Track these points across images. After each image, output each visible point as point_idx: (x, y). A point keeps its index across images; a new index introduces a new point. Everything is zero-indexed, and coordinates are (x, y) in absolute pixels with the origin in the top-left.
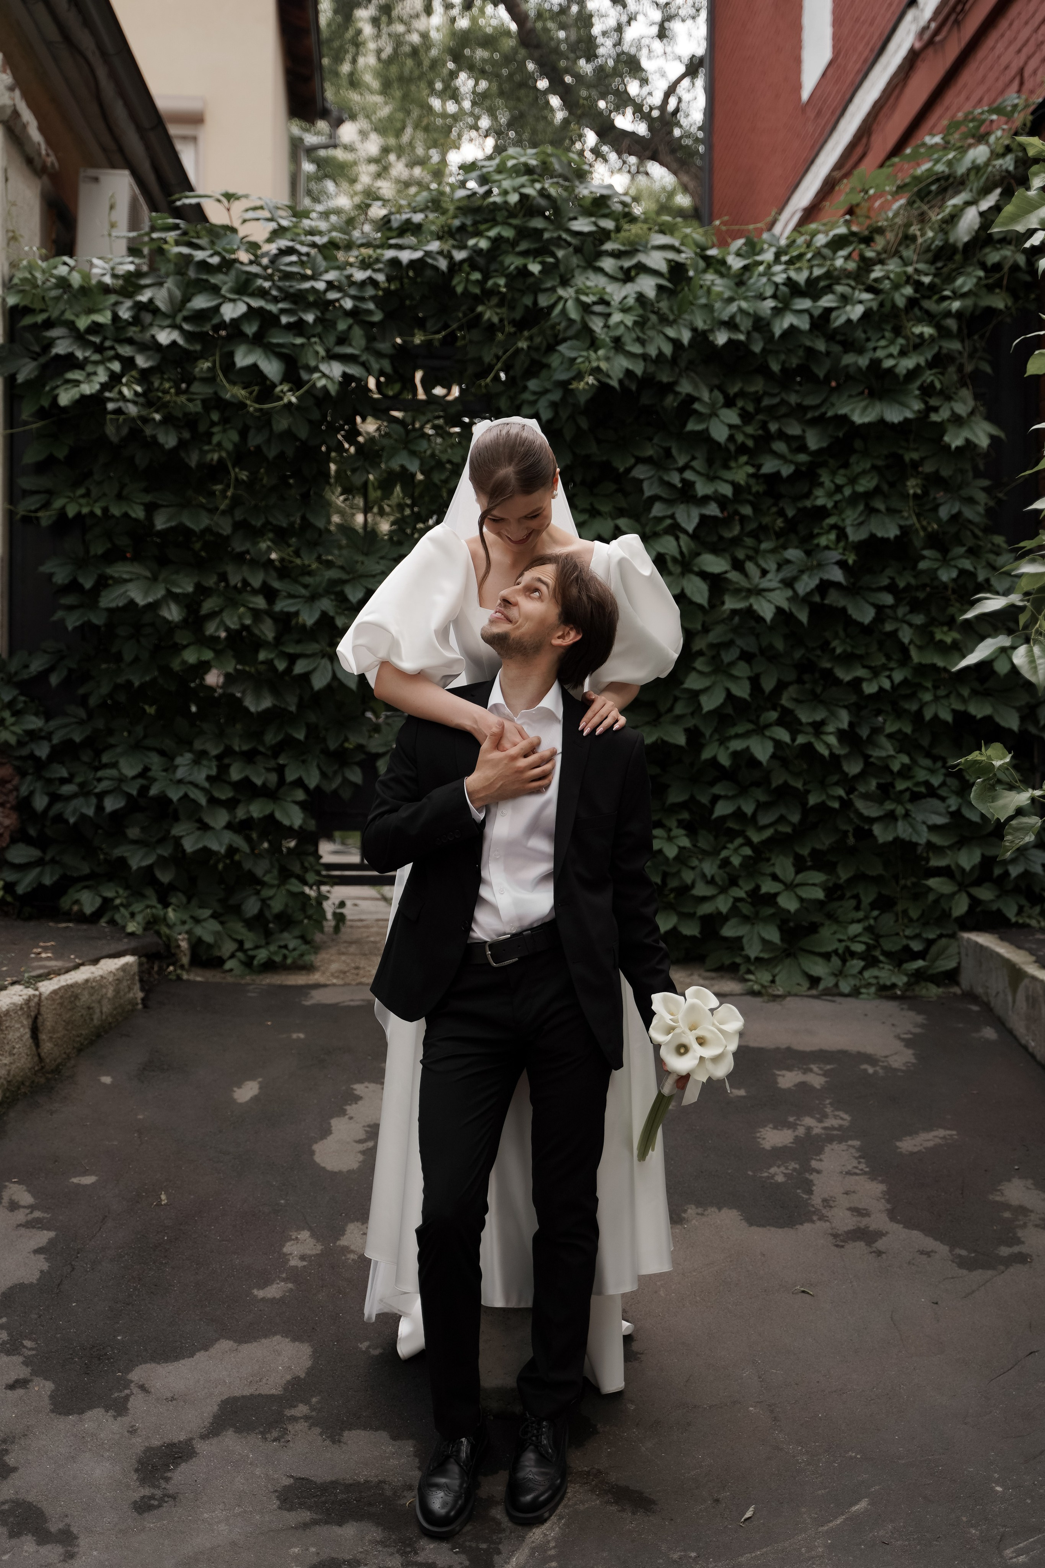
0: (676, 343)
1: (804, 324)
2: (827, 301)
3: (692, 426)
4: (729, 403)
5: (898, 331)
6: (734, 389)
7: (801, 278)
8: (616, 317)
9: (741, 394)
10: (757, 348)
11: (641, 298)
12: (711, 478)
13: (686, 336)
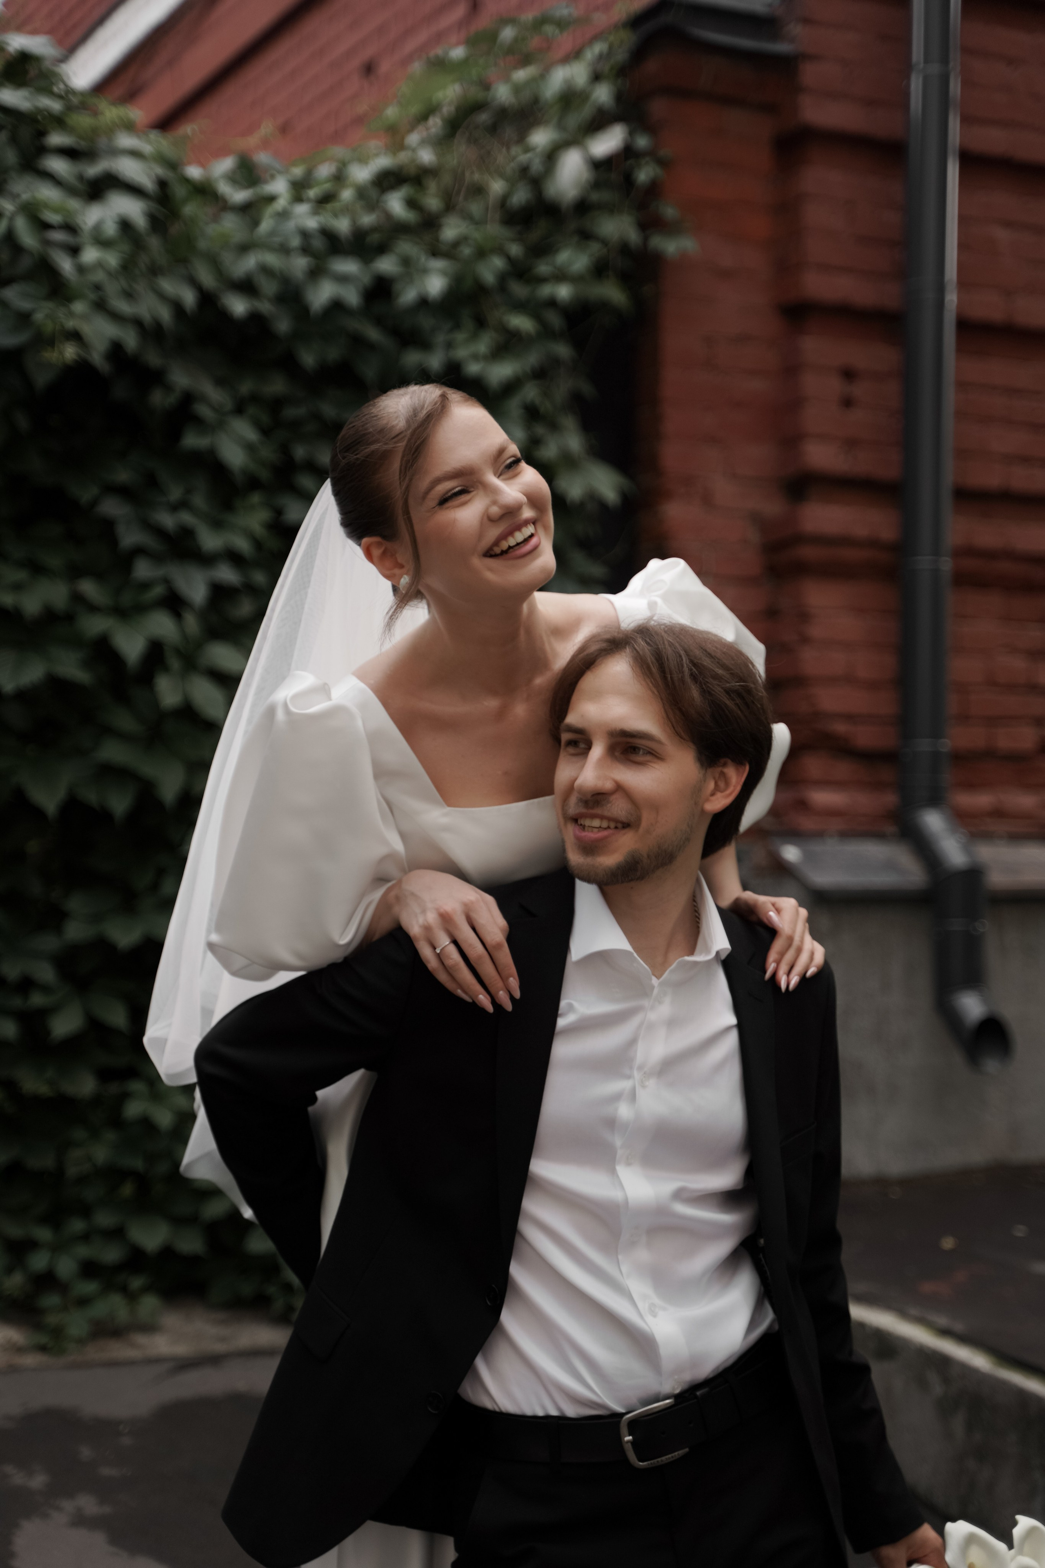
0: (178, 308)
1: (352, 297)
2: (386, 265)
3: (192, 441)
4: (239, 410)
5: (481, 323)
6: (246, 387)
7: (343, 226)
8: (90, 255)
9: (255, 398)
10: (283, 326)
11: (125, 225)
12: (217, 525)
13: (189, 297)
